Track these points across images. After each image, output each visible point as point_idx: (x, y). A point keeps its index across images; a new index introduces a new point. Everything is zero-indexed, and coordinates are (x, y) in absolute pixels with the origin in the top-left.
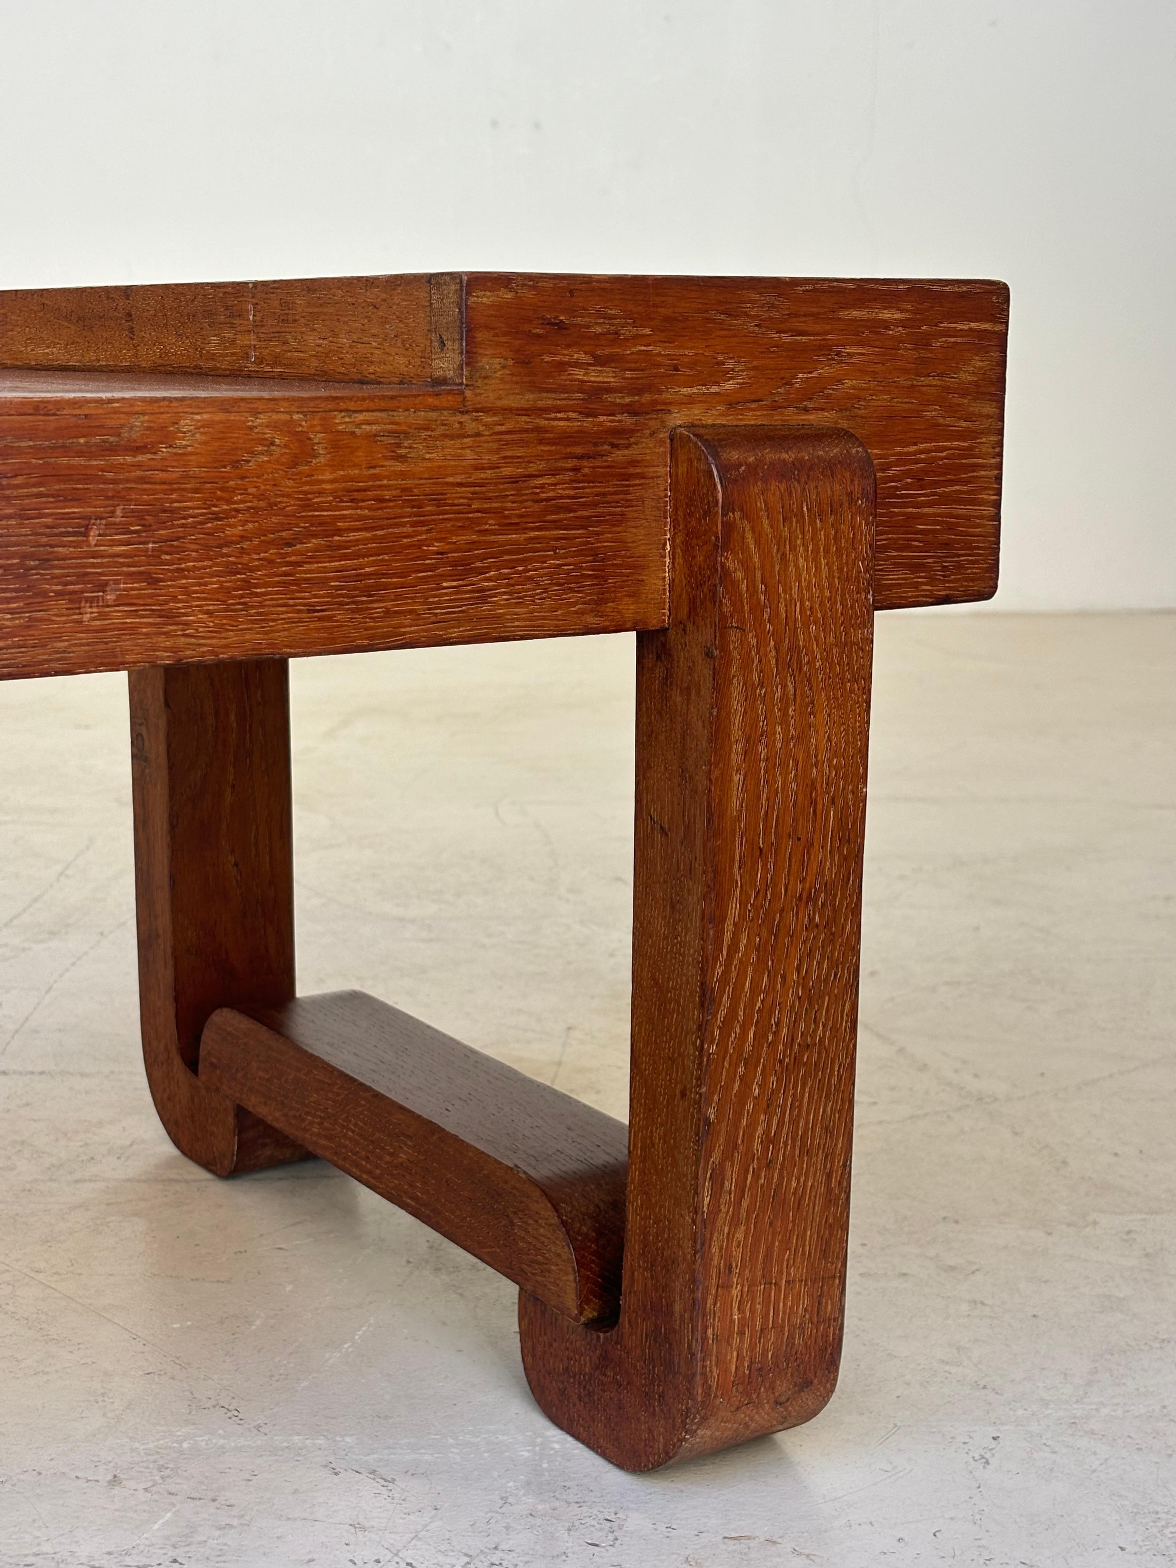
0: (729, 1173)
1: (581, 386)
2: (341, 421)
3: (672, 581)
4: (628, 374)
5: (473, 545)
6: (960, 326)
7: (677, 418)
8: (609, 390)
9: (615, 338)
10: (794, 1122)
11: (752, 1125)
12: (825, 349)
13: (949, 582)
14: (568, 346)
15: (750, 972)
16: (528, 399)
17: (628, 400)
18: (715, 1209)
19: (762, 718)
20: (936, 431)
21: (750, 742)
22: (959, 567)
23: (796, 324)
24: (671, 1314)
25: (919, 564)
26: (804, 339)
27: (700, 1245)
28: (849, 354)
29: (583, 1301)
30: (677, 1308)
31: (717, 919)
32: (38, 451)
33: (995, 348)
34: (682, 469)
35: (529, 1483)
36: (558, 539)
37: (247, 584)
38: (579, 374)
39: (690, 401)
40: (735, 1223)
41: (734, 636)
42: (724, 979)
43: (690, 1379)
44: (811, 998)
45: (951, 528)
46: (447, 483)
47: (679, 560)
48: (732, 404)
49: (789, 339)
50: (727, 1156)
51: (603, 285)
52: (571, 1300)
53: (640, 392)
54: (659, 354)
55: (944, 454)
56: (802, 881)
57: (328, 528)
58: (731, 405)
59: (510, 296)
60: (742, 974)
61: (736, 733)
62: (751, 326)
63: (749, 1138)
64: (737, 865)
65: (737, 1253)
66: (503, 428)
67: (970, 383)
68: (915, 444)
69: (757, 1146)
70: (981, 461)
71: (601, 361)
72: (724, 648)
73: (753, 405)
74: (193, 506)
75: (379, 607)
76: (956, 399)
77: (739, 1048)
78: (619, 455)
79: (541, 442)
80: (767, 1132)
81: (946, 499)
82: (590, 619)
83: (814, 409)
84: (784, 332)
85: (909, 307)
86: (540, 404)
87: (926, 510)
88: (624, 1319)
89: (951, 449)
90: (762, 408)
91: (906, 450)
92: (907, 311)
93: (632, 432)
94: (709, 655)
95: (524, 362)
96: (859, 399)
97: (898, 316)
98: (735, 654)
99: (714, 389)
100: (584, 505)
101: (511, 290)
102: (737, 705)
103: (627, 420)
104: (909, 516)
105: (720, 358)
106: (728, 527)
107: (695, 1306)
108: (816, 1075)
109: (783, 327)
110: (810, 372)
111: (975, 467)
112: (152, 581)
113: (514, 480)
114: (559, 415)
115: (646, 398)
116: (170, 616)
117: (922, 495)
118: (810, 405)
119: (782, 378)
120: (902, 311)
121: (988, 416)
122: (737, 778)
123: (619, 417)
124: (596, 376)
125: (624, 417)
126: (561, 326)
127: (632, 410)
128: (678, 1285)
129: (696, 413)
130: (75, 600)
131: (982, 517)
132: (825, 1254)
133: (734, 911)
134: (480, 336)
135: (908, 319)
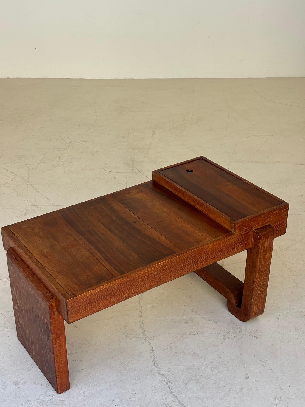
1: (245, 230)
2: (223, 241)
3: (252, 244)
5: (234, 247)
7: (254, 229)
8: (248, 229)
9: (249, 224)
10: (262, 291)
11: (257, 293)
12: (269, 217)
14: (244, 227)
16: (240, 232)
18: (253, 301)
20: (280, 220)
21: (260, 259)
23: (267, 216)
24: (247, 309)
25: (278, 233)
27: (251, 304)
29: (236, 303)
30: (248, 309)
31: (255, 276)
32: (199, 252)
33: (287, 211)
34: (254, 234)
35: (231, 322)
36: (242, 243)
37: (214, 257)
38: (245, 229)
39: (255, 227)
40: (255, 302)
41: (259, 251)
42: (256, 281)
43: (250, 315)
44: (264, 280)
45: (281, 229)
46: (232, 242)
47: (253, 242)
48: (259, 226)
50: (255, 296)
52: (235, 303)
53: (250, 228)
54: (253, 224)
55: (281, 222)
56: (264, 270)
57: (221, 250)
60: (257, 280)
61: (259, 259)
62: (262, 218)
63: (257, 294)
64: (258, 270)
65: (255, 304)
67: (284, 215)
68: (278, 223)
69: (258, 294)
70: (285, 222)
72: (258, 252)
74: (210, 252)
75: (225, 255)
76: (283, 217)
77: (257, 286)
78: (248, 234)
79: (241, 236)
81: (281, 226)
82: (244, 249)
84: (265, 217)
88: (242, 308)
90: (262, 225)
94: (256, 252)
95: (240, 230)
96: (272, 221)
100: (245, 240)
102: (259, 257)
103: (249, 231)
104: (277, 229)
105: (259, 222)
106: (259, 242)
107: (251, 310)
108: (264, 287)
110: (268, 220)
112: (206, 259)
113: (238, 240)
114: (243, 233)
116: (208, 262)
117: (278, 227)
118: (267, 223)
119: (265, 222)
121: (286, 217)
122: (259, 263)
124: (246, 228)
126: (244, 225)
127: (250, 230)
128: (249, 307)
129: (256, 228)
130: (200, 263)
131: (285, 227)
132: (263, 302)
133: (257, 275)
134: (236, 229)
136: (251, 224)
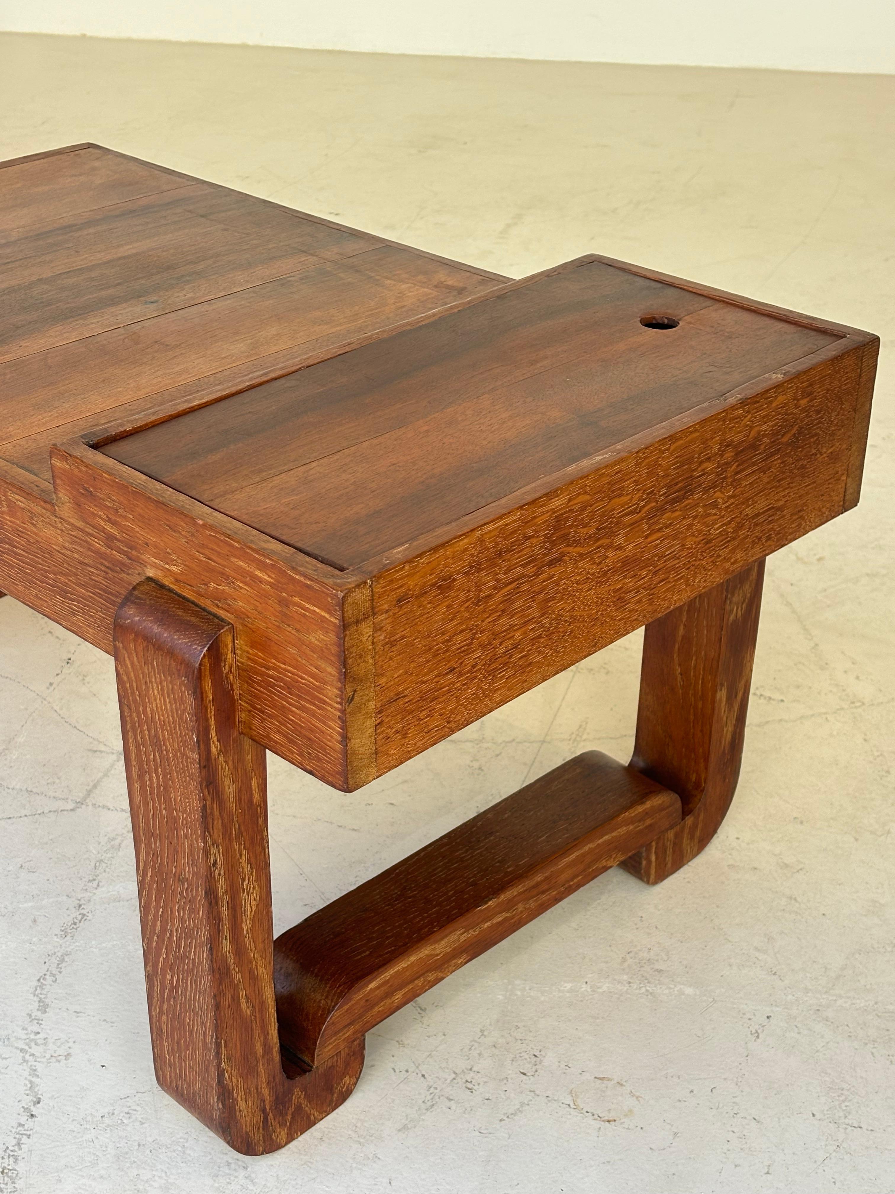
0: (156, 983)
4: (124, 535)
5: (66, 584)
6: (307, 606)
7: (150, 572)
8: (116, 539)
9: (117, 513)
10: (185, 989)
11: (164, 973)
13: (313, 763)
14: (96, 506)
15: (154, 892)
17: (126, 549)
18: (151, 994)
19: (145, 763)
21: (141, 771)
22: (319, 760)
23: (211, 553)
25: (292, 740)
26: (213, 563)
28: (239, 586)
33: (332, 632)
36: (102, 604)
38: (102, 523)
39: (158, 567)
40: (161, 1010)
45: (312, 731)
46: (54, 549)
48: (176, 578)
49: (204, 559)
50: (154, 974)
51: (108, 481)
53: (131, 548)
54: (138, 532)
55: (304, 681)
56: (175, 867)
58: (177, 580)
59: (68, 467)
62: (182, 541)
63: (164, 977)
64: (142, 831)
65: (164, 1027)
66: (72, 533)
67: (317, 646)
68: (284, 664)
69: (167, 983)
70: (327, 700)
71: (110, 521)
73: (189, 587)
75: (34, 592)
76: (308, 651)
79: (89, 549)
80: (171, 981)
81: (307, 710)
83: (222, 608)
84: (202, 554)
85: (273, 576)
86: (87, 529)
87: (294, 709)
89: (308, 681)
90: (193, 591)
91: (278, 664)
92: (272, 578)
93: (130, 568)
95: (77, 504)
96: (248, 617)
97: (266, 577)
98: (128, 719)
99: (167, 566)
100: (111, 594)
101: (68, 464)
102: (131, 746)
104: (284, 706)
105: (169, 550)
108: (193, 977)
109: (200, 550)
110: (218, 585)
111: (325, 702)
113: (81, 563)
114: (96, 540)
115: (134, 552)
117: (291, 698)
118: (220, 605)
119: (203, 580)
120: (269, 576)
121: (331, 674)
122: (137, 786)
123: (122, 556)
124: (109, 529)
125: (125, 557)
126: (92, 494)
127: (128, 555)
129: (162, 576)
131: (332, 737)
134: (58, 481)
135: (272, 583)
136: (125, 518)
